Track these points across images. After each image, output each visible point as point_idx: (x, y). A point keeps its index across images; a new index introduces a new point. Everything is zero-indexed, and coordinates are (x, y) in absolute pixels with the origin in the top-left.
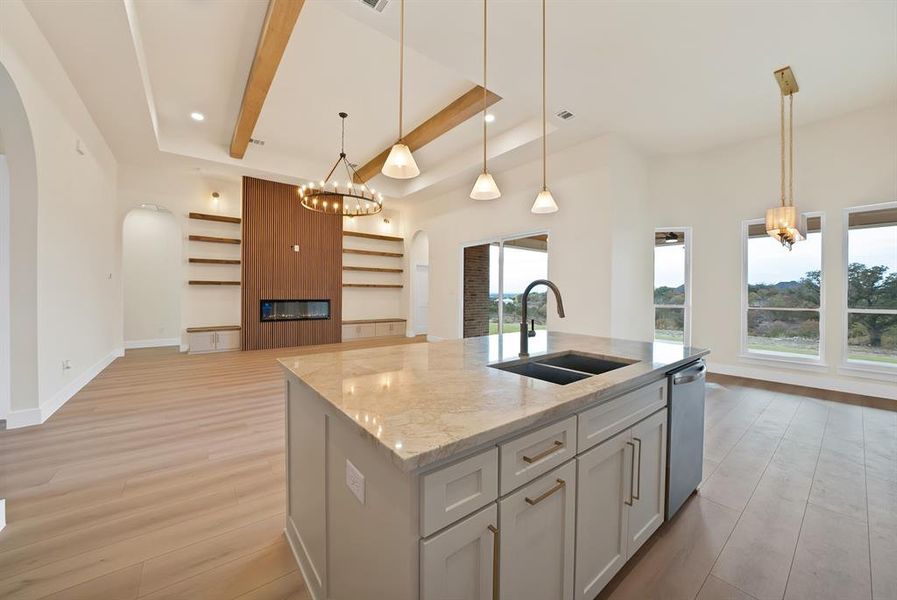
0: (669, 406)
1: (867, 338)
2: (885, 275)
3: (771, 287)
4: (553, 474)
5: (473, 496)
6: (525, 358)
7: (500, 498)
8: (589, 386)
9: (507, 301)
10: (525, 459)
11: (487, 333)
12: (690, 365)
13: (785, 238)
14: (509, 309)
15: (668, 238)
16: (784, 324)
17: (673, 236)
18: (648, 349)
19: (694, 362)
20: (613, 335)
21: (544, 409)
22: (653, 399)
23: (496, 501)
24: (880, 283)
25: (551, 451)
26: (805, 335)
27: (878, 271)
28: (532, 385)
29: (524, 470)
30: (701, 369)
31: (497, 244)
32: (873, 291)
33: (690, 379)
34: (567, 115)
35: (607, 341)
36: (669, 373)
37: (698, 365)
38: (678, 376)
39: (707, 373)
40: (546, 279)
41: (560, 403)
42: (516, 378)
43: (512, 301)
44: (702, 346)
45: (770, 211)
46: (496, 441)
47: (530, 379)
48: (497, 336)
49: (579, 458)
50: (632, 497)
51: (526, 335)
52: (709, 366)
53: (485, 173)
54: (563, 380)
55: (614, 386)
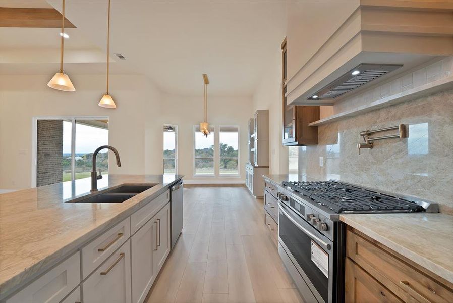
0: (170, 201)
1: (223, 166)
2: (227, 147)
3: (202, 150)
4: (117, 252)
5: (60, 291)
6: (95, 192)
7: (82, 281)
8: (135, 200)
9: (77, 158)
10: (100, 250)
11: (61, 180)
12: (177, 182)
13: (206, 134)
14: (80, 163)
15: (169, 129)
16: (205, 163)
17: (171, 128)
18: (161, 178)
19: (179, 181)
20: (146, 173)
21: (111, 218)
22: (165, 199)
23: (79, 285)
24: (226, 149)
25: (116, 240)
26: (210, 167)
27: (226, 145)
28: (100, 207)
29: (98, 258)
30: (181, 183)
31: (70, 121)
32: (225, 152)
33: (178, 188)
34: (122, 57)
35: (143, 176)
36: (170, 187)
37: (180, 182)
38: (173, 187)
39: (184, 185)
40: (107, 145)
41: (121, 212)
42: (89, 205)
43: (81, 158)
44: (182, 174)
45: (201, 123)
46: (78, 248)
47: (98, 204)
48: (70, 183)
49: (132, 238)
50: (157, 246)
51: (95, 178)
52: (184, 182)
53: (61, 72)
54: (120, 200)
55: (148, 197)
